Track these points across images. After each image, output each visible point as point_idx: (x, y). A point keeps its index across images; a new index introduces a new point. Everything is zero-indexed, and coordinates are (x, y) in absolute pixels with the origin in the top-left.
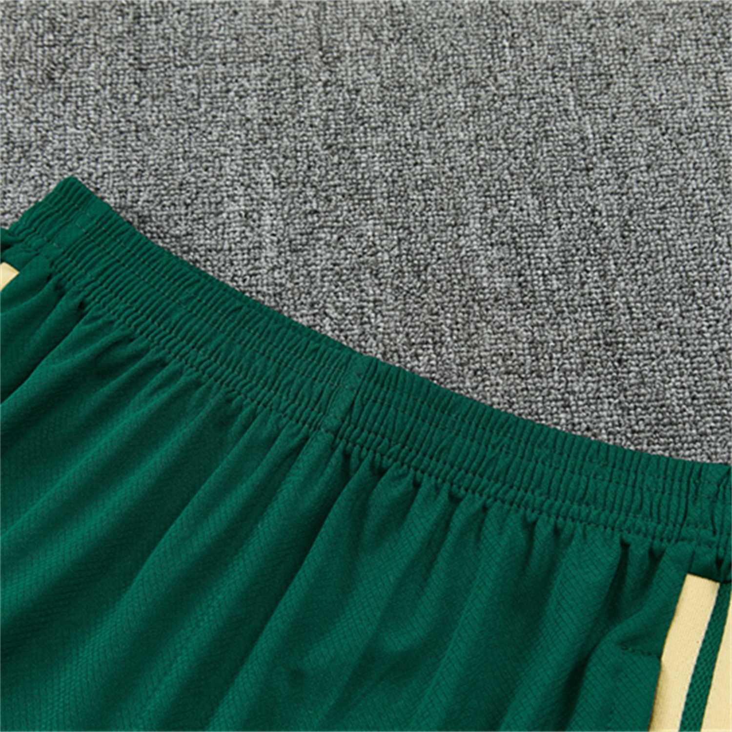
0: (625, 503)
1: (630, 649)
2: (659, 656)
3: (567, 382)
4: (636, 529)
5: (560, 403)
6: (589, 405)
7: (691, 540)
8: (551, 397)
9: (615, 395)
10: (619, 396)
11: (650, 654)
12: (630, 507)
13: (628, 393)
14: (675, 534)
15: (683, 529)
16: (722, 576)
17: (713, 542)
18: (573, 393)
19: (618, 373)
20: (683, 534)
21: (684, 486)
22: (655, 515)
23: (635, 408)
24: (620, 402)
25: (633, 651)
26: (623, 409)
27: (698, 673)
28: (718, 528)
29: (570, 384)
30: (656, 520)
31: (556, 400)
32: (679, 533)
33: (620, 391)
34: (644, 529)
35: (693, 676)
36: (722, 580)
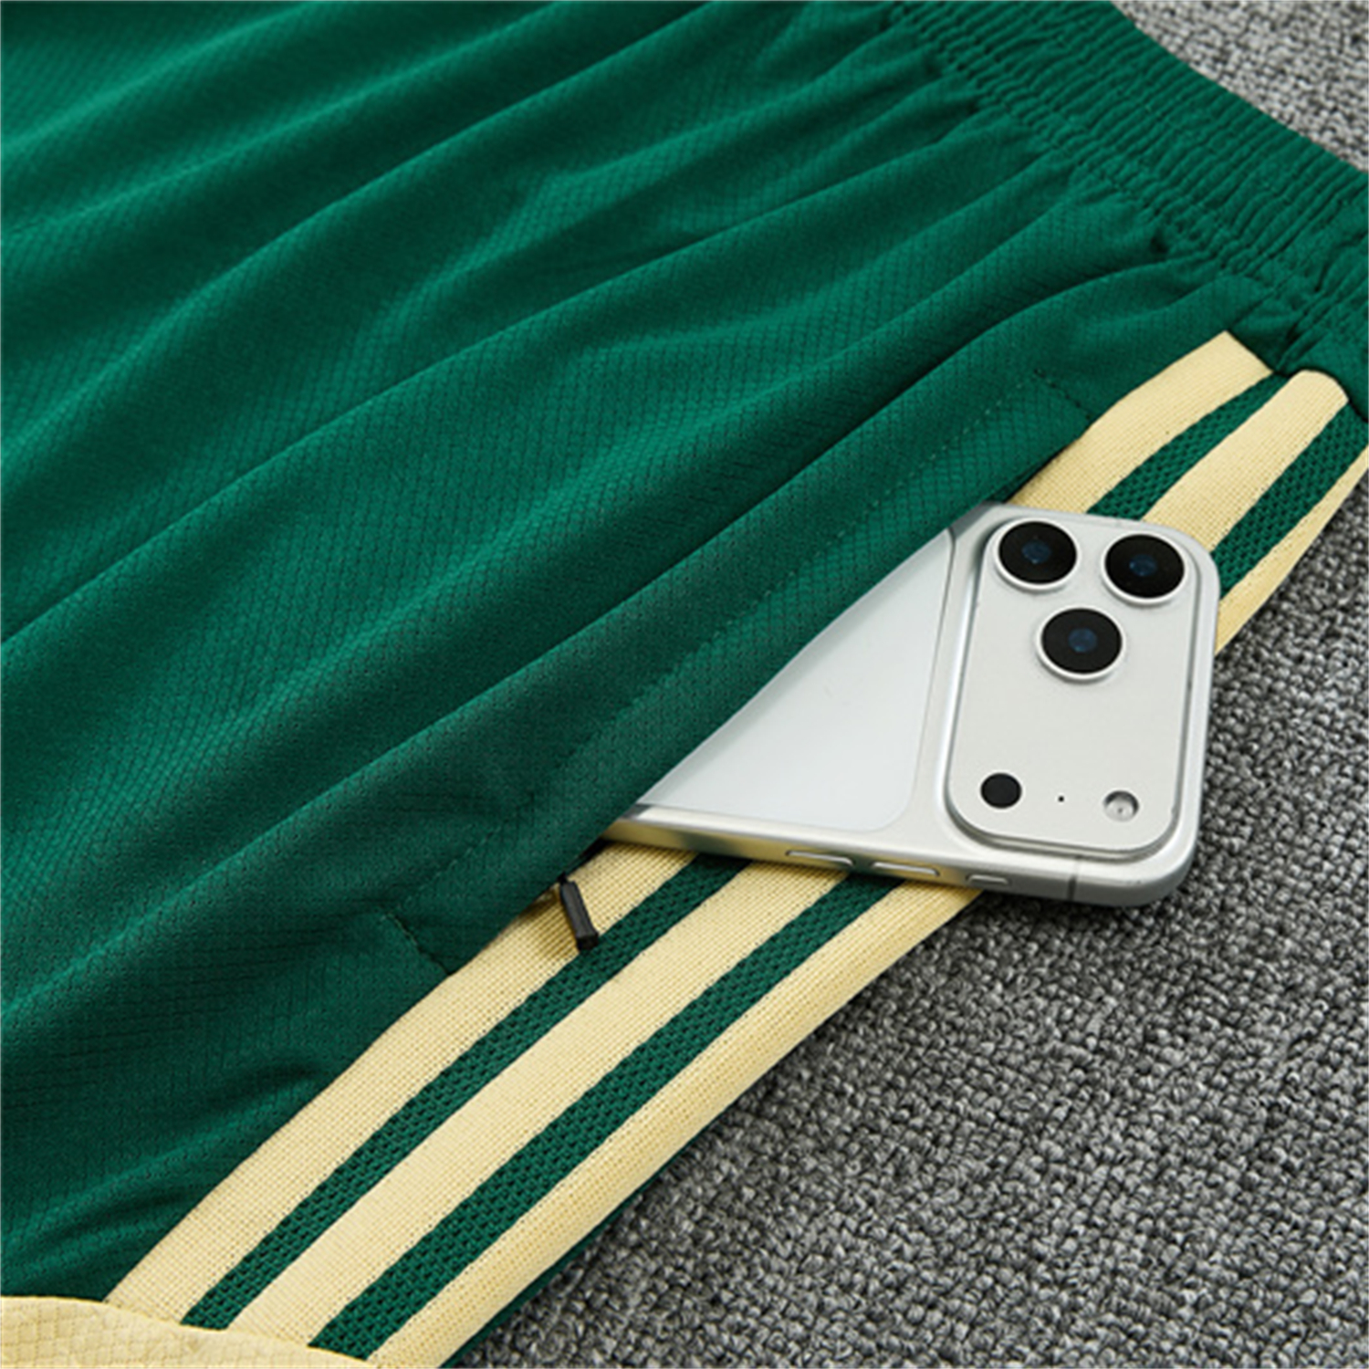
0: (1202, 183)
1: (1049, 381)
2: (1092, 418)
3: (1247, 30)
4: (1194, 229)
5: (1211, 53)
6: (1259, 73)
7: (1267, 285)
8: (1204, 38)
9: (1313, 78)
10: (1319, 82)
11: (1078, 405)
12: (1206, 193)
13: (1336, 85)
14: (1252, 265)
15: (1268, 264)
16: (1282, 362)
17: (1304, 302)
18: (1245, 47)
19: (1340, 51)
20: (1264, 270)
21: (1319, 199)
22: (1238, 223)
23: (1335, 110)
24: (1314, 92)
25: (1053, 386)
26: (1312, 103)
27: (1135, 482)
28: (1326, 283)
29: (1249, 35)
30: (1235, 232)
31: (1209, 45)
32: (1258, 267)
33: (1325, 77)
34: (1205, 235)
35: (1123, 483)
36: (1278, 367)
